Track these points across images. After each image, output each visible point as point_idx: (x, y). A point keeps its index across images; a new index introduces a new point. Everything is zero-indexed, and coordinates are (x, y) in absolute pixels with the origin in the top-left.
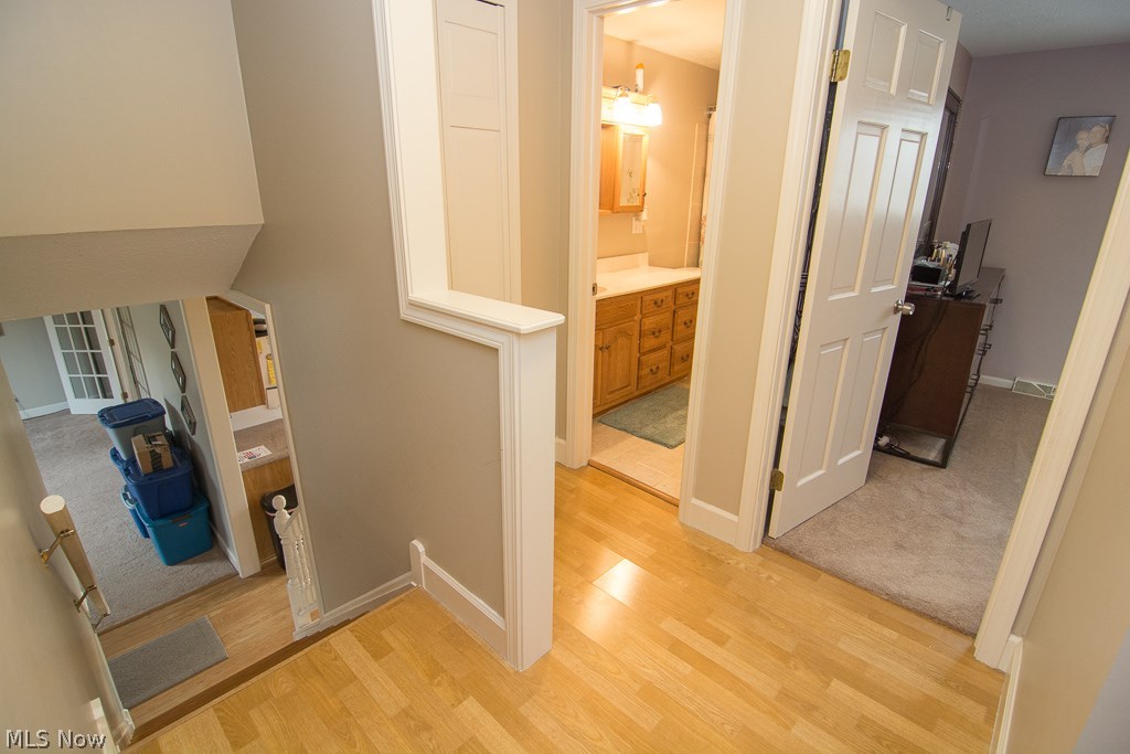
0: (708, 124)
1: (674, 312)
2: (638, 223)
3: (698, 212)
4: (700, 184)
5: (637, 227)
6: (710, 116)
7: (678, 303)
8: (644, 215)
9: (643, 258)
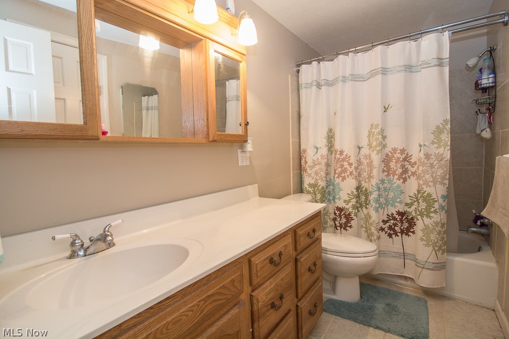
0: (298, 77)
1: (296, 260)
2: (244, 155)
3: (297, 147)
4: (296, 124)
5: (242, 160)
6: (298, 71)
7: (299, 248)
8: (249, 147)
9: (253, 189)
